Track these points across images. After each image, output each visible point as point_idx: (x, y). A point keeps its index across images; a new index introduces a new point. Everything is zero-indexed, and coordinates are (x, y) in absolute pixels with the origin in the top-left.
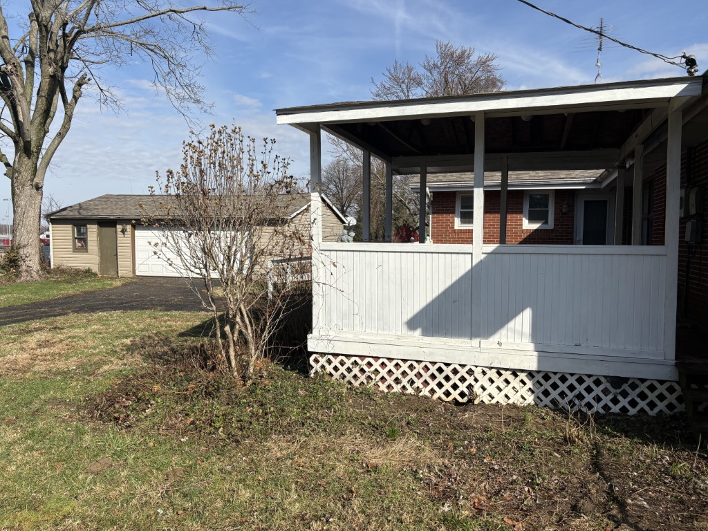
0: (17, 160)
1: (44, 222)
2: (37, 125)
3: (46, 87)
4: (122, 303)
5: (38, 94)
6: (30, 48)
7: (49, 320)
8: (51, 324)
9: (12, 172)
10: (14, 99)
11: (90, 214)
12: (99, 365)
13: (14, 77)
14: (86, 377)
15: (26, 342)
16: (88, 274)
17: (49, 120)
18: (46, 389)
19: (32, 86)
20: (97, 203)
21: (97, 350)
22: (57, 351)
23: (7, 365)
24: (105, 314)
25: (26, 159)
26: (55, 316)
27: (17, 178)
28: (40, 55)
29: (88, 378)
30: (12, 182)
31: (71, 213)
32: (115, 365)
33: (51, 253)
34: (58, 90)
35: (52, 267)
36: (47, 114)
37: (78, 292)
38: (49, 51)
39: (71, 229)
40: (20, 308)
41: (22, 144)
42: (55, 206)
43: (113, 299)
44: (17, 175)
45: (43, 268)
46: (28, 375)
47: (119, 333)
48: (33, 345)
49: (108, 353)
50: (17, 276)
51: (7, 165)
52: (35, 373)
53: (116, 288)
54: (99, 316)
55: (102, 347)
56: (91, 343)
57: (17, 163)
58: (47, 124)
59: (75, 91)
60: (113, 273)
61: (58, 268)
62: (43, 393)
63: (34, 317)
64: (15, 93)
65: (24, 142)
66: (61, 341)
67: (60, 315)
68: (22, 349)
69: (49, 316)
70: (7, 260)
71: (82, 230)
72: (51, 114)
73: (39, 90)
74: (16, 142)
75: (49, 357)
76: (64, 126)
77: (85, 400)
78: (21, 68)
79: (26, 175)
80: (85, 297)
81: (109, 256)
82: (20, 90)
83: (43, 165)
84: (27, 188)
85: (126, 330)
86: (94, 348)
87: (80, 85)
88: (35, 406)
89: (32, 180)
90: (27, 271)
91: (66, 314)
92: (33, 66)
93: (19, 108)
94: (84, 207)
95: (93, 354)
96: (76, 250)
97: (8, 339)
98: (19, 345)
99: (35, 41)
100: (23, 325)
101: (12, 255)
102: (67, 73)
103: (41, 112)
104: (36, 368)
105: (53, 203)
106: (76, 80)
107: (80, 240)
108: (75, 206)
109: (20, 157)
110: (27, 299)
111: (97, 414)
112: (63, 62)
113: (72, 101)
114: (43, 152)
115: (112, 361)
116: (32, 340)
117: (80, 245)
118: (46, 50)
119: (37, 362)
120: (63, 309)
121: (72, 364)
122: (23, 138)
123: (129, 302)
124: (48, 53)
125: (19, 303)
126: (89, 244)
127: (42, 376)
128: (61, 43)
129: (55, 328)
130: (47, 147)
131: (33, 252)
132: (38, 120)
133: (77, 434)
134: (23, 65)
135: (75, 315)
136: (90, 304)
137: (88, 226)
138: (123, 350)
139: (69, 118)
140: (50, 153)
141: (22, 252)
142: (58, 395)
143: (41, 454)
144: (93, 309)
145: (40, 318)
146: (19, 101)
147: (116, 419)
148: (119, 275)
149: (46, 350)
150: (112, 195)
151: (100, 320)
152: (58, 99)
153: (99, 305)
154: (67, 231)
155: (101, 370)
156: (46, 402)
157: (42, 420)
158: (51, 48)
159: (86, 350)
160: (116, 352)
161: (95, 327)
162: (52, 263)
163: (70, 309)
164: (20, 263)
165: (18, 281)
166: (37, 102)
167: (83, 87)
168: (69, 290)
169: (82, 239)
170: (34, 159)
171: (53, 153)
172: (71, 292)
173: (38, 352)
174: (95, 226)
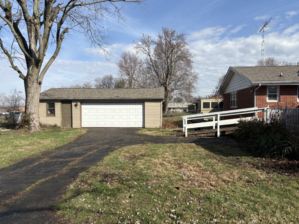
3: (47, 33)
11: (57, 97)
16: (55, 127)
17: (45, 50)
31: (46, 97)
36: (45, 46)
41: (34, 61)
44: (30, 77)
50: (29, 129)
57: (31, 71)
59: (61, 36)
60: (69, 126)
76: (56, 53)
79: (35, 77)
83: (44, 72)
84: (35, 84)
87: (64, 32)
89: (38, 80)
90: (34, 126)
96: (48, 115)
109: (33, 68)
126: (56, 112)
131: (36, 117)
139: (58, 49)
141: (32, 117)
148: (73, 127)
164: (31, 122)
170: (39, 69)
174: (60, 103)
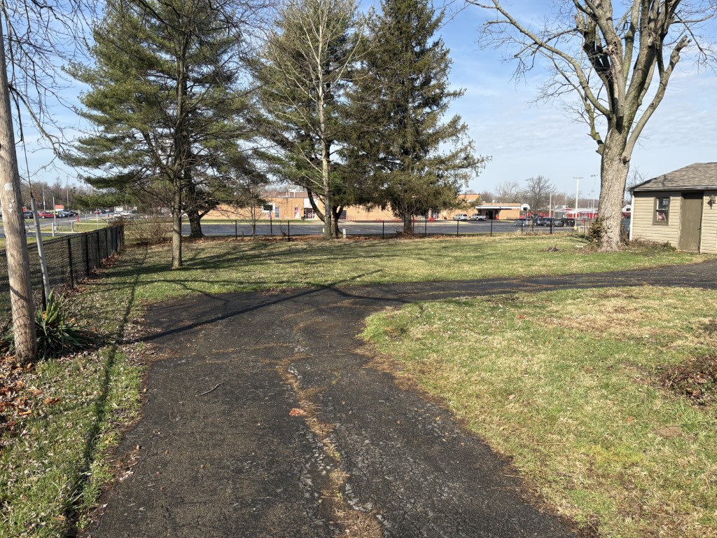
0: (609, 136)
1: (628, 196)
2: (631, 99)
3: (643, 59)
4: (702, 281)
5: (635, 68)
6: (631, 23)
7: (625, 289)
8: (627, 292)
9: (603, 147)
10: (612, 78)
11: (674, 185)
12: (673, 338)
13: (614, 56)
14: (659, 347)
15: (604, 305)
16: (665, 248)
17: (643, 92)
18: (619, 350)
19: (630, 61)
20: (684, 173)
21: (671, 324)
22: (632, 318)
23: (588, 323)
24: (682, 289)
25: (618, 134)
26: (631, 286)
27: (607, 154)
28: (641, 28)
29: (661, 349)
30: (603, 158)
31: (655, 186)
32: (690, 342)
33: (631, 226)
34: (655, 59)
35: (631, 239)
36: (641, 87)
37: (654, 266)
38: (650, 20)
39: (653, 202)
40: (600, 275)
41: (615, 120)
42: (639, 179)
43: (692, 276)
44: (607, 150)
45: (623, 240)
46: (604, 335)
47: (696, 311)
48: (610, 309)
49: (683, 329)
50: (598, 246)
51: (600, 142)
52: (610, 334)
53: (696, 264)
54: (675, 291)
55: (677, 321)
56: (665, 316)
57: (608, 139)
58: (640, 97)
59: (672, 57)
60: (693, 248)
61: (636, 240)
62: (618, 353)
63: (612, 284)
64: (613, 72)
65: (617, 118)
66: (636, 309)
67: (635, 285)
68: (601, 311)
69: (625, 285)
70: (591, 230)
71: (664, 202)
72: (646, 86)
73: (636, 64)
74: (610, 120)
75: (623, 322)
76: (657, 96)
77: (657, 369)
78: (621, 45)
79: (615, 150)
80: (661, 271)
81: (692, 230)
82: (618, 67)
83: (633, 139)
84: (616, 163)
85: (705, 309)
86: (669, 321)
87: (678, 49)
88: (610, 362)
89: (621, 155)
90: (608, 241)
91: (642, 285)
92: (632, 41)
93: (616, 86)
94: (669, 178)
95: (667, 327)
96: (656, 222)
97: (589, 301)
98: (598, 308)
99: (636, 16)
100: (602, 291)
101: (597, 226)
102: (667, 40)
103: (636, 85)
104: (612, 330)
105: (638, 176)
106: (675, 44)
107: (661, 212)
108: (659, 177)
109: (612, 133)
110: (606, 267)
111: (669, 383)
112: (663, 30)
113: (668, 68)
114: (634, 125)
115: (686, 338)
116: (610, 304)
117: (661, 217)
118: (647, 21)
119: (613, 325)
120: (638, 280)
121: (646, 332)
122: (616, 115)
123: (710, 281)
124: (648, 23)
125: (598, 271)
126: (670, 217)
127: (617, 337)
128: (662, 10)
129: (631, 297)
130: (638, 120)
131: (615, 224)
132: (633, 93)
133: (648, 396)
134: (623, 42)
135: (651, 287)
136: (665, 278)
137: (671, 198)
138: (701, 328)
139: (663, 86)
140: (640, 125)
141: (605, 224)
142: (631, 358)
143: (614, 404)
144: (669, 283)
145: (617, 286)
146: (616, 78)
147: (689, 393)
148: (701, 251)
149: (621, 316)
150: (701, 164)
151: (675, 295)
152: (655, 69)
153: (676, 280)
154: (650, 203)
155: (675, 344)
156: (620, 361)
157: (615, 376)
158: (652, 17)
159: (660, 322)
160: (692, 328)
161: (670, 301)
162: (631, 236)
163: (645, 281)
164: (603, 234)
165: (599, 251)
166: (633, 75)
167: (681, 51)
168: (646, 262)
169: (663, 211)
170: (624, 133)
171: (644, 126)
172: (647, 264)
173: (614, 315)
174: (679, 198)
